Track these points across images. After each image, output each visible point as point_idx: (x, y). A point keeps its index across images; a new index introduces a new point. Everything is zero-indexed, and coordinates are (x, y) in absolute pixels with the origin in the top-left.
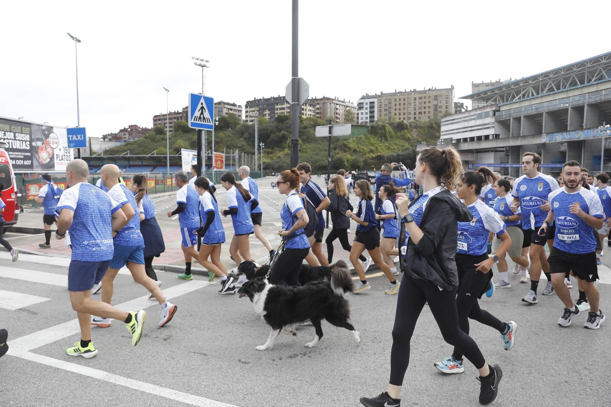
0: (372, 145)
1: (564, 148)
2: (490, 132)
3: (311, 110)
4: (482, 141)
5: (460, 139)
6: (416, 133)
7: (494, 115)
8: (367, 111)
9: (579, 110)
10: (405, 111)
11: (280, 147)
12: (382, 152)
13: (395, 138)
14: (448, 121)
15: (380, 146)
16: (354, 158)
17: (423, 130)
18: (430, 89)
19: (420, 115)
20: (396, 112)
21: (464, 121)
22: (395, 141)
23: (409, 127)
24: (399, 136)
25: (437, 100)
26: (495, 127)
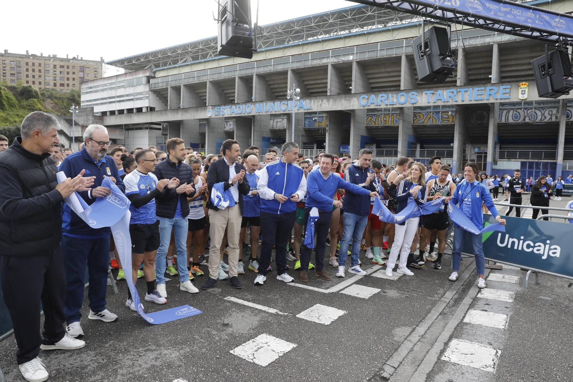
1: (230, 126)
2: (144, 104)
4: (133, 114)
5: (106, 112)
6: (51, 105)
7: (149, 82)
9: (247, 81)
10: (42, 80)
13: (17, 107)
17: (60, 101)
18: (74, 58)
19: (62, 88)
20: (28, 79)
21: (111, 89)
22: (18, 112)
23: (40, 96)
24: (25, 106)
25: (84, 72)
26: (149, 98)
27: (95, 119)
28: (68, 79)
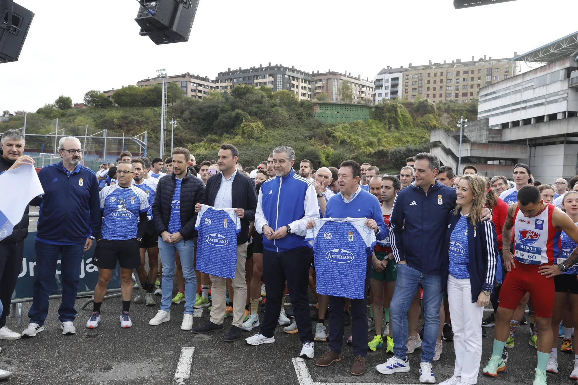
0: (374, 135)
2: (560, 108)
3: (305, 88)
4: (542, 124)
5: (508, 123)
6: (448, 120)
7: (568, 76)
8: (387, 91)
10: (443, 91)
11: (230, 133)
12: (387, 145)
13: (412, 125)
14: (491, 94)
15: (386, 137)
16: (337, 152)
17: (459, 114)
18: (481, 60)
19: (465, 98)
20: (429, 93)
21: (515, 92)
22: (412, 131)
23: (436, 110)
24: (419, 123)
25: (491, 75)
26: (568, 99)
27: (489, 134)
28: (472, 86)
